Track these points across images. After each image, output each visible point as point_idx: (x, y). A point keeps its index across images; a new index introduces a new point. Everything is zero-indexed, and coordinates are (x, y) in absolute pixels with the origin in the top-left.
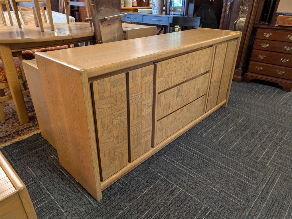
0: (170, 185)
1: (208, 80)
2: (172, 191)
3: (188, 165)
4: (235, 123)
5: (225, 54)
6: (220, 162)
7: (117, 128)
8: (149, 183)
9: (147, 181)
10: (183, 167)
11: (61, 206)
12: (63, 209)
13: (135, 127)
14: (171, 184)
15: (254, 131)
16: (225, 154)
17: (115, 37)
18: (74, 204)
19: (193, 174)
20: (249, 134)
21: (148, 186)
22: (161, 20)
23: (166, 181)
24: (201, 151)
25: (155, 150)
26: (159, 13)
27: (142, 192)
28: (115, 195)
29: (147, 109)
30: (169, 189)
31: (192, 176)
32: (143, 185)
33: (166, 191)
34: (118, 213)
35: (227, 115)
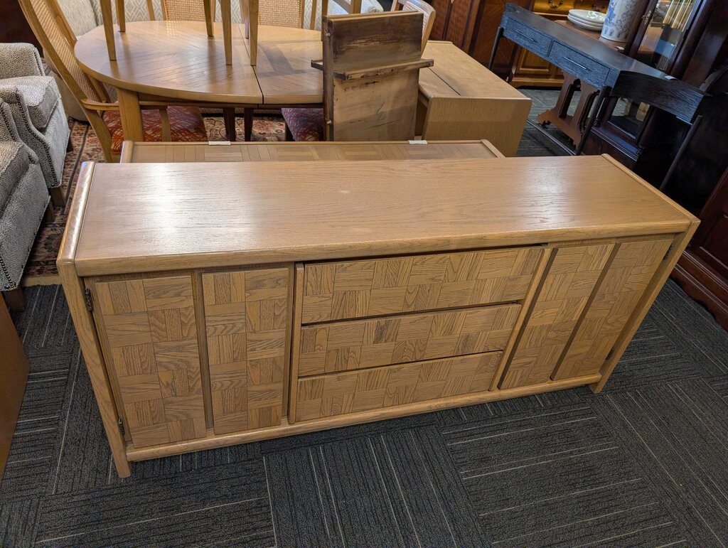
0: (265, 523)
1: (513, 321)
2: (257, 538)
3: (344, 498)
4: (571, 453)
5: (602, 267)
6: (421, 535)
7: (168, 369)
8: (233, 494)
9: (232, 487)
10: (328, 498)
11: (63, 451)
12: (62, 459)
13: (225, 377)
14: (269, 519)
15: (598, 502)
16: (453, 521)
17: (383, 112)
18: (84, 459)
19: (334, 527)
20: (574, 501)
21: (225, 498)
22: (589, 70)
23: (264, 509)
24: (406, 482)
25: (292, 430)
26: (619, 36)
27: (204, 505)
28: (155, 481)
29: (265, 348)
30: (255, 529)
31: (325, 530)
32: (219, 491)
33: (245, 531)
34: (129, 522)
35: (575, 417)
